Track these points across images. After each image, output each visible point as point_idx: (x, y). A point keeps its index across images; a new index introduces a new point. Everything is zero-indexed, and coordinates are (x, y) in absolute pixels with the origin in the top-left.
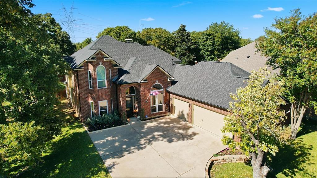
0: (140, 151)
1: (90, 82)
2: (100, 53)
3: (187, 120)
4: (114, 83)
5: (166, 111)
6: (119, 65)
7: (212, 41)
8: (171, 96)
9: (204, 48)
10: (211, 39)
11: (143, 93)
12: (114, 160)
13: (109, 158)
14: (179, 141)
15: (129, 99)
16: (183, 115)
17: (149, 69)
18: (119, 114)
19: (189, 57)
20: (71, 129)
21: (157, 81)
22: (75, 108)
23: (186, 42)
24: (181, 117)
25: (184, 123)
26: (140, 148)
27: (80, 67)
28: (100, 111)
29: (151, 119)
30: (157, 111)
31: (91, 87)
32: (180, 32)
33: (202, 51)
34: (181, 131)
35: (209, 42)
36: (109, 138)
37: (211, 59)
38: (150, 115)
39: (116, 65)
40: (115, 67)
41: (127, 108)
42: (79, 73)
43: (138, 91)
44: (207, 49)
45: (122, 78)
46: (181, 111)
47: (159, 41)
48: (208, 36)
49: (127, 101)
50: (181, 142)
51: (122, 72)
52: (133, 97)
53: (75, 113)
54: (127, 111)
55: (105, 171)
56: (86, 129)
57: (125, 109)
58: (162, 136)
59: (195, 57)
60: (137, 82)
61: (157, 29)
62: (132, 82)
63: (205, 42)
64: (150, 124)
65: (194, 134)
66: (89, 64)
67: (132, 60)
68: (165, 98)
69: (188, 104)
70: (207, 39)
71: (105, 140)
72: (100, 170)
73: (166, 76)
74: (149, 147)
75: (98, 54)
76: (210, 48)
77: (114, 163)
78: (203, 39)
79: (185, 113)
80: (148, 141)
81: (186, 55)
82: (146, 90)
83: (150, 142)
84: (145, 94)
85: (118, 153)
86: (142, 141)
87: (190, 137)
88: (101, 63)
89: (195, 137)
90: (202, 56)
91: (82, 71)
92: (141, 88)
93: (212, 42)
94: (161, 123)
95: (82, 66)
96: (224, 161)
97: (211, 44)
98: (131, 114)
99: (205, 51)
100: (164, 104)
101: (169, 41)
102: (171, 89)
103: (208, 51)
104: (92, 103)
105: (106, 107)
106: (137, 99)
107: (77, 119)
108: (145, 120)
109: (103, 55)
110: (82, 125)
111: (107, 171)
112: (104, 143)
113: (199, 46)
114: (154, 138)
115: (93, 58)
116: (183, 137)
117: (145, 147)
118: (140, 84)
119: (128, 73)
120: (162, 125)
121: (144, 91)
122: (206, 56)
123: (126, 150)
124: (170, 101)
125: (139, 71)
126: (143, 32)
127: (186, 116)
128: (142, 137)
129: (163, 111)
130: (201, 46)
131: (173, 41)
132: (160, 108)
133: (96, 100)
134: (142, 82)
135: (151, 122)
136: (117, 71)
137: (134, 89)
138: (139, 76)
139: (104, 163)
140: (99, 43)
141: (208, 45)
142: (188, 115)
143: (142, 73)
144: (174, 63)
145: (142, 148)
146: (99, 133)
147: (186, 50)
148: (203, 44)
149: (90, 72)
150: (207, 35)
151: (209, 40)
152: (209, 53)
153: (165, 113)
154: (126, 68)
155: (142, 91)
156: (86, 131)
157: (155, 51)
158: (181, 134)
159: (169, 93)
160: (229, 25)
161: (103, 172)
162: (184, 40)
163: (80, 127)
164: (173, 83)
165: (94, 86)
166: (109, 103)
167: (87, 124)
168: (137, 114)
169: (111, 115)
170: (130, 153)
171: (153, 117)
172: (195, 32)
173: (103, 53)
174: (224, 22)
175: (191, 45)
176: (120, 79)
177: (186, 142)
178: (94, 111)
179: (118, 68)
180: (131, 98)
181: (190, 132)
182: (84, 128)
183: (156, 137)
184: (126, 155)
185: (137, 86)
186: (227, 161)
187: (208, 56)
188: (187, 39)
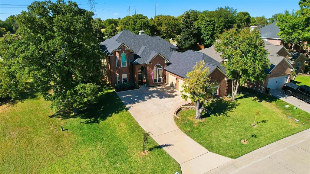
0: (144, 102)
1: (117, 63)
2: (123, 45)
3: (175, 87)
4: (131, 63)
5: (163, 82)
6: (134, 52)
7: (212, 26)
8: (167, 72)
9: (205, 33)
10: (211, 25)
11: (149, 70)
12: (130, 105)
13: (128, 104)
14: (166, 98)
15: (141, 73)
16: (173, 84)
17: (153, 55)
18: (134, 83)
19: (191, 40)
20: (106, 90)
21: (158, 63)
22: (107, 78)
23: (189, 28)
24: (172, 86)
25: (172, 89)
26: (144, 100)
27: (111, 54)
28: (123, 80)
29: (153, 87)
30: (158, 82)
31: (117, 66)
32: (184, 20)
33: (203, 35)
34: (169, 94)
35: (210, 28)
36: (128, 95)
37: (210, 42)
38: (153, 84)
39: (133, 53)
40: (132, 54)
41: (139, 79)
42: (111, 58)
43: (146, 69)
44: (207, 34)
45: (136, 60)
46: (172, 82)
47: (167, 27)
48: (209, 23)
49: (139, 75)
50: (167, 99)
51: (136, 57)
52: (143, 73)
53: (107, 81)
54: (139, 81)
55: (126, 109)
56: (114, 90)
57: (137, 80)
58: (157, 95)
59: (196, 40)
60: (145, 64)
61: (166, 16)
62: (142, 63)
63: (206, 27)
64: (152, 89)
65: (176, 95)
66: (117, 52)
67: (143, 48)
68: (163, 74)
69: (176, 78)
70: (208, 25)
71: (125, 96)
72: (123, 109)
73: (164, 60)
74: (149, 100)
75: (122, 46)
76: (210, 33)
77: (130, 106)
78: (204, 25)
79: (174, 83)
80: (149, 97)
81: (189, 38)
82: (151, 69)
83: (150, 98)
84: (150, 70)
85: (133, 102)
86: (146, 97)
87: (173, 96)
88: (123, 52)
89: (176, 97)
90: (203, 39)
91: (113, 56)
92: (148, 67)
93: (212, 28)
94: (159, 89)
95: (113, 54)
96: (187, 108)
97: (211, 29)
98: (141, 83)
99: (206, 35)
100: (163, 77)
101: (175, 27)
102: (167, 68)
103: (208, 35)
104: (118, 75)
105: (126, 78)
106: (145, 74)
107: (108, 85)
108: (150, 87)
109: (125, 47)
110: (112, 88)
111: (127, 109)
112: (125, 97)
113: (201, 30)
114: (153, 96)
115: (119, 49)
116: (169, 96)
117: (147, 100)
118: (147, 65)
119: (140, 57)
120: (159, 90)
121: (150, 69)
122: (207, 39)
123: (137, 101)
124: (166, 76)
125: (147, 56)
126: (155, 18)
127: (174, 85)
128: (146, 96)
129: (162, 82)
130: (203, 31)
131: (178, 27)
132: (160, 80)
133: (121, 73)
134: (148, 63)
135: (153, 88)
136: (133, 56)
137: (144, 68)
138: (147, 60)
139: (125, 106)
140: (122, 36)
141: (208, 30)
142: (175, 84)
143: (148, 58)
144: (172, 50)
145: (145, 101)
146: (122, 93)
147: (189, 35)
148: (204, 29)
149: (117, 57)
150: (208, 21)
151: (209, 26)
152: (209, 37)
153: (162, 83)
154: (139, 54)
155: (148, 69)
156: (114, 92)
157: (160, 41)
158: (169, 95)
159: (166, 70)
160: (233, 9)
161: (125, 110)
162: (187, 27)
163: (111, 89)
164: (169, 64)
165: (120, 65)
166: (128, 76)
167: (115, 88)
168: (145, 83)
169: (129, 83)
170: (138, 102)
171: (155, 85)
172: (207, 11)
173: (125, 45)
174: (228, 7)
175: (194, 31)
176: (135, 62)
177: (170, 99)
178: (119, 80)
179: (134, 55)
180: (142, 73)
181: (174, 94)
182: (113, 90)
183: (154, 95)
184: (137, 104)
185: (145, 66)
186: (189, 108)
187: (208, 39)
188: (191, 25)
